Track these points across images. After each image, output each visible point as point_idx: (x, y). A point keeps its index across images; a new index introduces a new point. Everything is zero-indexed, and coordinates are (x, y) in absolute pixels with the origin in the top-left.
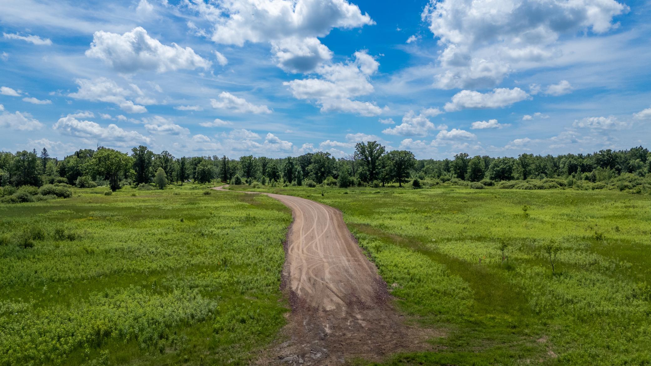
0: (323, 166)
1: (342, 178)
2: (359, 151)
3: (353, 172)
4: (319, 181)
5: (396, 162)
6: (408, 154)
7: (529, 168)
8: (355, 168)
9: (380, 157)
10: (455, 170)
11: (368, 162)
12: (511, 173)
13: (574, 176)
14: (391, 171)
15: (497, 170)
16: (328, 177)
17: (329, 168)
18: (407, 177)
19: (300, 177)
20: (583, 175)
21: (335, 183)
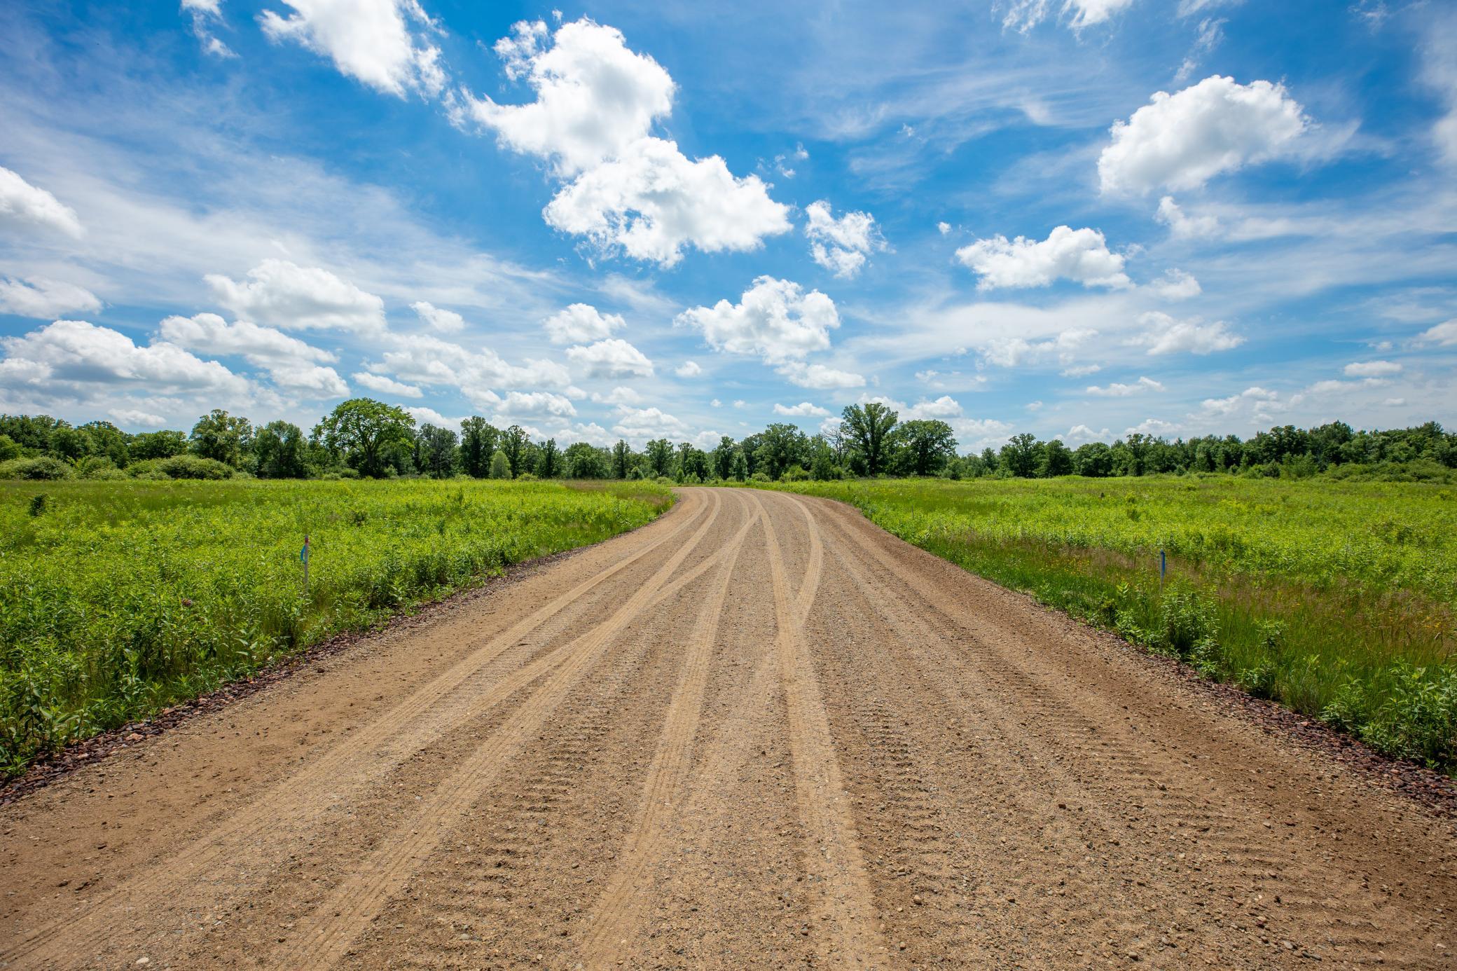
0: (784, 447)
1: (819, 468)
2: (848, 421)
3: (838, 460)
4: (775, 475)
5: (917, 442)
6: (939, 426)
7: (1146, 459)
8: (843, 452)
9: (890, 432)
10: (1011, 464)
11: (866, 441)
12: (1111, 468)
13: (1234, 471)
14: (908, 458)
15: (1086, 463)
16: (793, 468)
17: (795, 452)
18: (937, 469)
19: (741, 469)
20: (1252, 468)
21: (805, 478)
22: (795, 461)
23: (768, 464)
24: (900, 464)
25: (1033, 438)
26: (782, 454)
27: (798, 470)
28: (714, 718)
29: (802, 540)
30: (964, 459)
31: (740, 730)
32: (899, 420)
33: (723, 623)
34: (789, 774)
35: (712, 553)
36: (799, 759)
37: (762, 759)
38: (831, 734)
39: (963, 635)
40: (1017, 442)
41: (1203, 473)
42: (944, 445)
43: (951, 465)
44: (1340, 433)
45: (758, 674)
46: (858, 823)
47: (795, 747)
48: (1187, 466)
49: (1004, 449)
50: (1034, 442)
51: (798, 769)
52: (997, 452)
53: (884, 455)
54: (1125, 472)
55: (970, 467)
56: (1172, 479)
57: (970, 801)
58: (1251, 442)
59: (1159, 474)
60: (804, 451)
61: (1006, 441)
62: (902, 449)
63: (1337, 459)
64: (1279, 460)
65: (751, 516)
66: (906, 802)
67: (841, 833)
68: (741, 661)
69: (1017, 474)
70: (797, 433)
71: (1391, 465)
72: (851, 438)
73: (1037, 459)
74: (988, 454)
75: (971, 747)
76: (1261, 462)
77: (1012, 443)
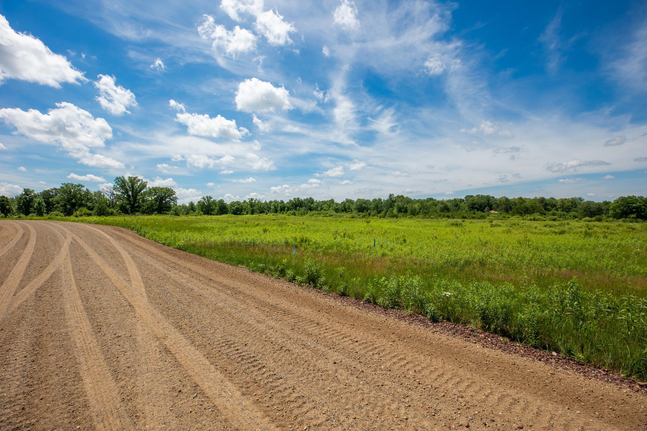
1: (99, 209)
2: (118, 184)
3: (112, 205)
4: (68, 213)
5: (157, 197)
6: (169, 190)
7: (255, 208)
8: (114, 201)
9: (142, 192)
10: (202, 209)
11: (129, 196)
12: (242, 211)
13: (283, 213)
14: (152, 206)
15: (233, 209)
16: (81, 209)
17: (82, 200)
18: (167, 211)
19: (41, 209)
20: (288, 212)
21: (89, 215)
22: (81, 205)
23: (62, 206)
24: (148, 208)
25: (212, 198)
26: (73, 201)
27: (85, 210)
28: (127, 379)
29: (113, 251)
30: (180, 206)
31: (152, 381)
32: (148, 186)
33: (89, 310)
34: (206, 399)
35: (48, 263)
36: (205, 386)
37: (181, 396)
38: (212, 364)
39: (236, 292)
40: (205, 200)
41: (273, 214)
42: (171, 199)
43: (174, 209)
44: (311, 201)
45: (139, 339)
46: (265, 412)
47: (197, 379)
48: (268, 211)
49: (199, 202)
50: (212, 200)
51: (209, 393)
52: (196, 204)
53: (139, 203)
54: (247, 213)
55: (183, 210)
56: (263, 216)
57: (302, 376)
58: (287, 203)
59: (259, 214)
60: (88, 199)
61: (200, 198)
62: (149, 201)
63: (311, 209)
64: (296, 209)
65: (66, 238)
66: (277, 389)
67: (261, 423)
68: (121, 333)
69: (205, 214)
70: (84, 189)
71: (324, 212)
72: (120, 194)
73: (213, 207)
74: (192, 204)
75: (282, 347)
76: (290, 210)
77: (203, 200)
